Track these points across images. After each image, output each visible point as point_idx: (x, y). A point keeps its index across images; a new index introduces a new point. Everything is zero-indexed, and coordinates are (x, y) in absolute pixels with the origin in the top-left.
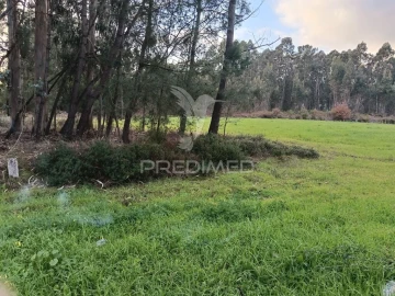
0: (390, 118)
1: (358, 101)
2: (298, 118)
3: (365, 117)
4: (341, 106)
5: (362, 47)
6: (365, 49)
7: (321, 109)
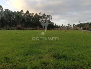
0: (31, 28)
1: (24, 24)
2: (7, 30)
3: (26, 29)
4: (19, 26)
5: (22, 11)
7: (14, 27)
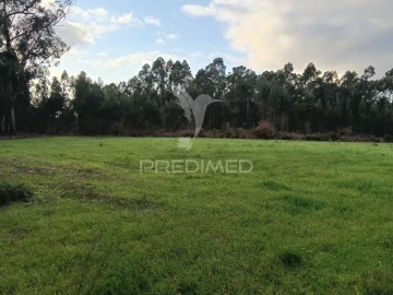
0: (313, 135)
1: (284, 120)
2: (222, 137)
3: (289, 135)
4: (264, 125)
5: (289, 67)
6: (292, 69)
7: (246, 127)
